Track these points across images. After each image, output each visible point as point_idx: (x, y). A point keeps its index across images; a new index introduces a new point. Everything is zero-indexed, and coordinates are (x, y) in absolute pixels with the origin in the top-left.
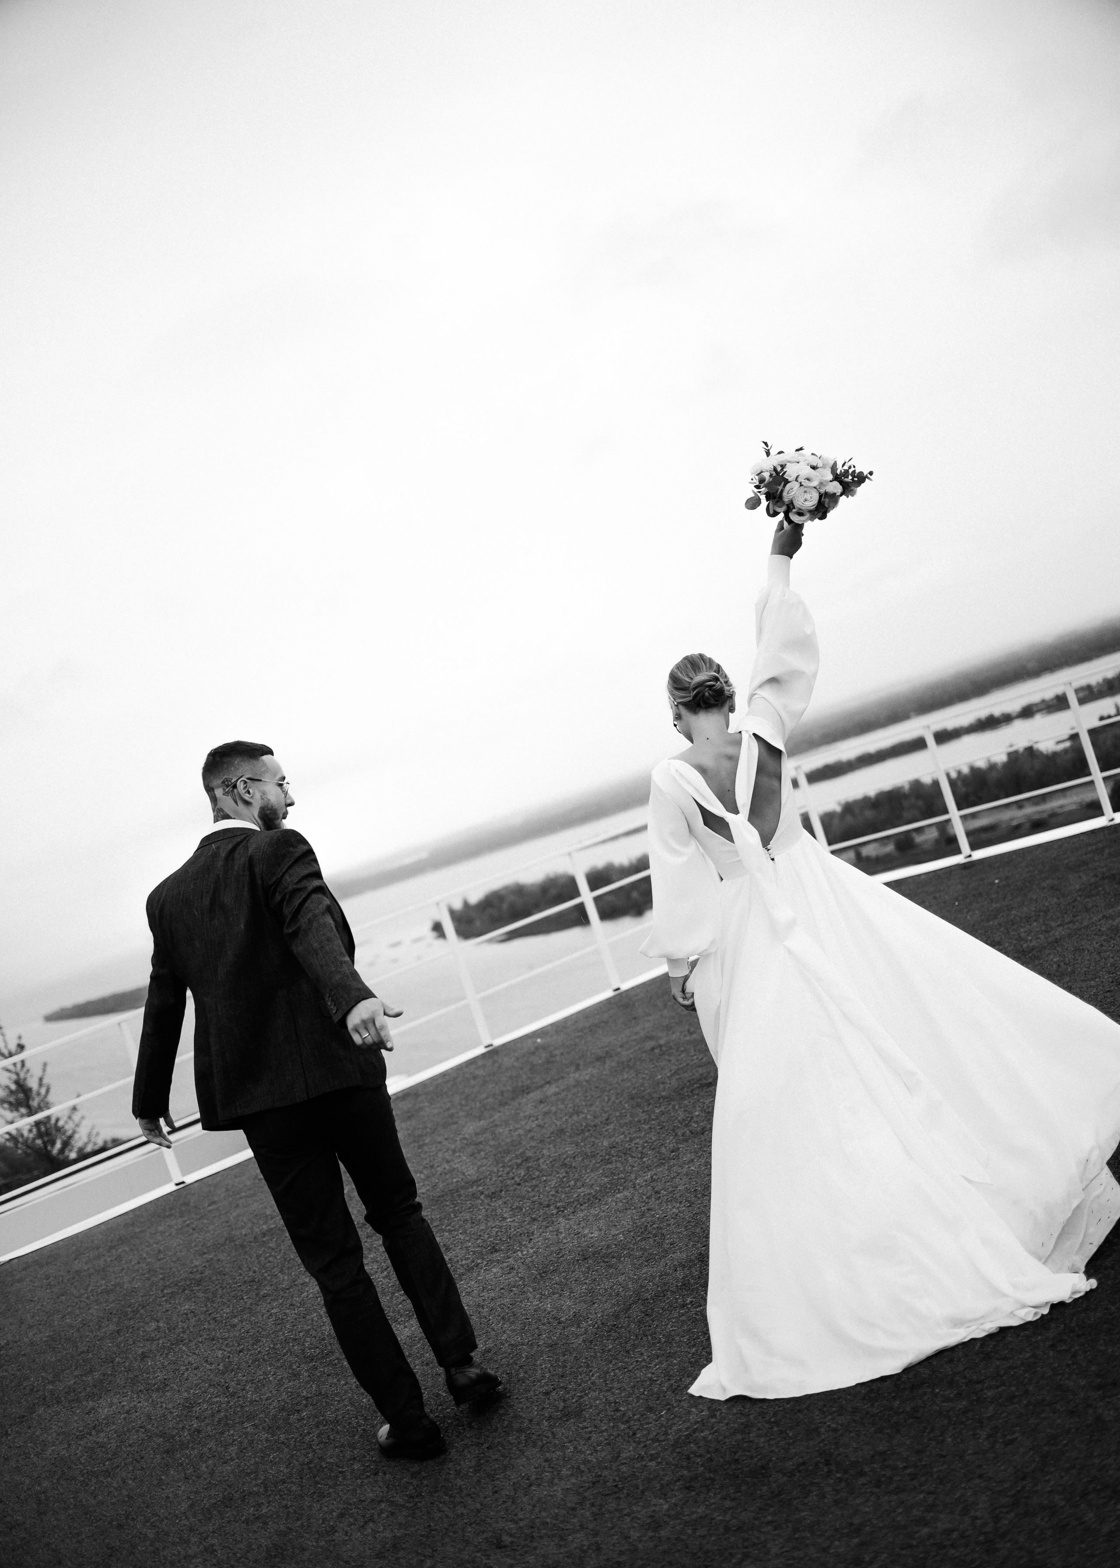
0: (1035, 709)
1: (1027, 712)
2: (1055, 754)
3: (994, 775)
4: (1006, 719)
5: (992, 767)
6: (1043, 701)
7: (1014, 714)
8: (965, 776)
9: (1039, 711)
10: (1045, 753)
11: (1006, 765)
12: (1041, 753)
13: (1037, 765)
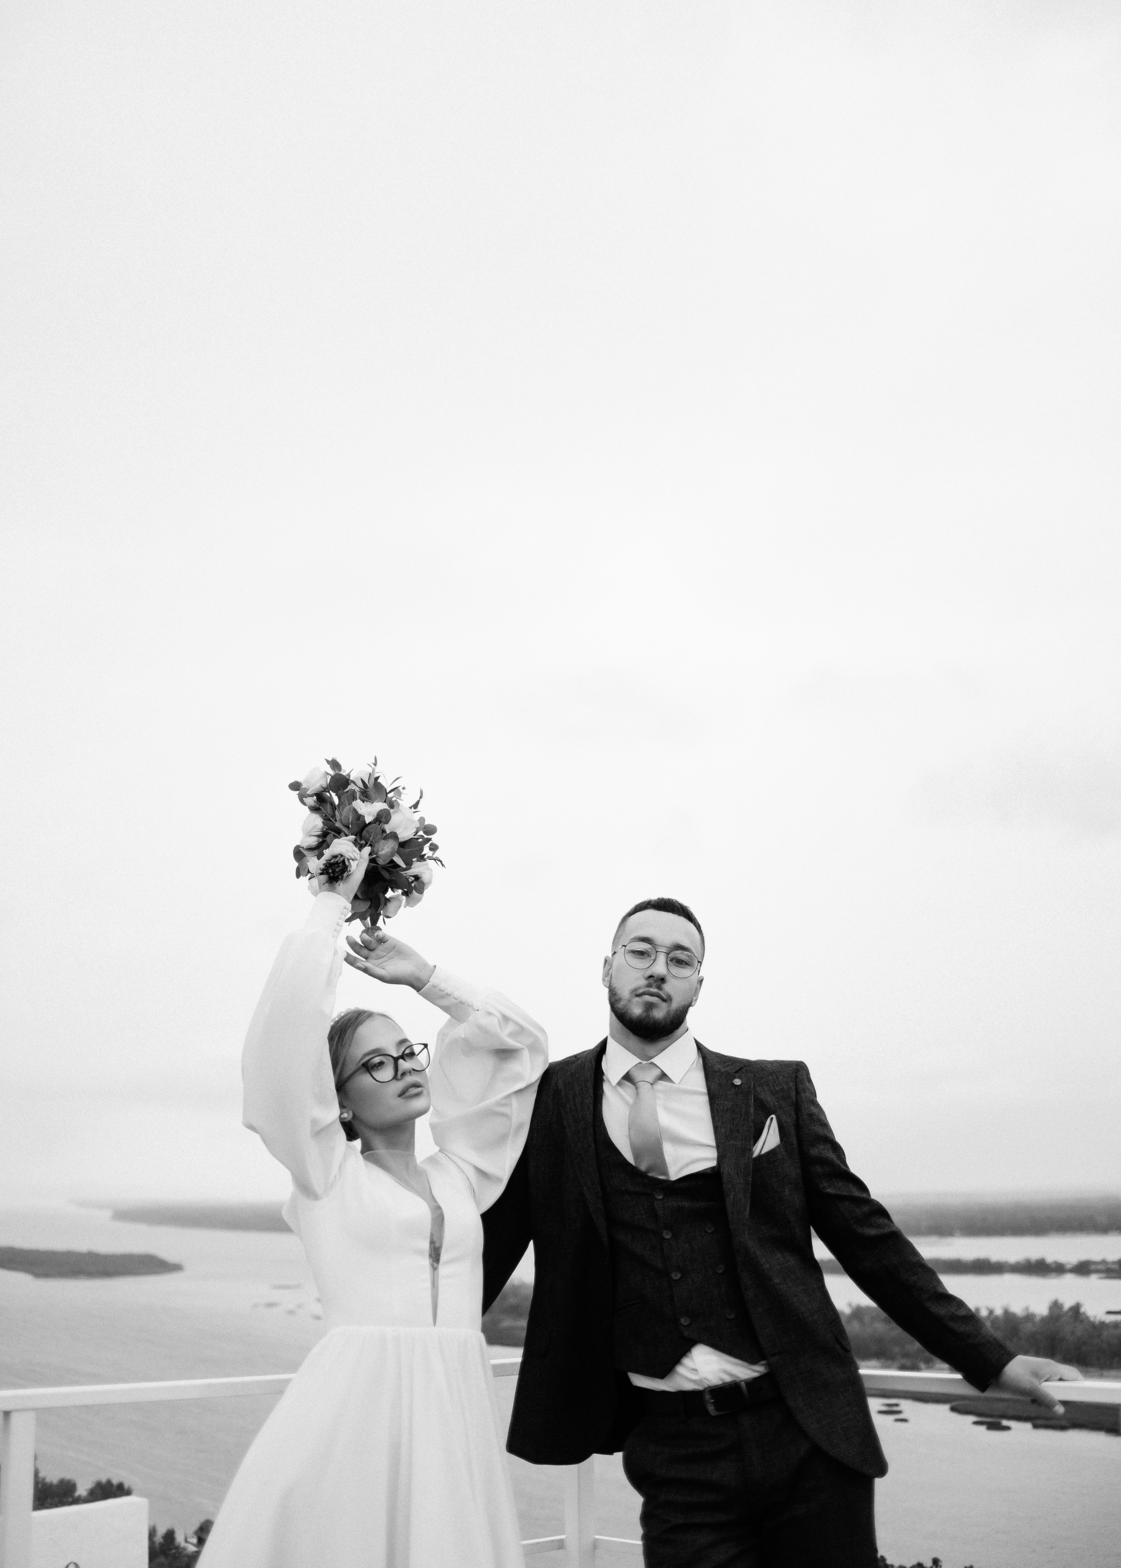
0: (1093, 1267)
1: (1083, 1269)
2: (1103, 1324)
3: (1028, 1328)
4: (1059, 1269)
5: (1029, 1317)
6: (1104, 1262)
7: (1068, 1267)
8: (997, 1318)
9: (1097, 1271)
10: (1092, 1319)
11: (1045, 1320)
12: (1087, 1318)
13: (1080, 1330)
